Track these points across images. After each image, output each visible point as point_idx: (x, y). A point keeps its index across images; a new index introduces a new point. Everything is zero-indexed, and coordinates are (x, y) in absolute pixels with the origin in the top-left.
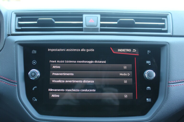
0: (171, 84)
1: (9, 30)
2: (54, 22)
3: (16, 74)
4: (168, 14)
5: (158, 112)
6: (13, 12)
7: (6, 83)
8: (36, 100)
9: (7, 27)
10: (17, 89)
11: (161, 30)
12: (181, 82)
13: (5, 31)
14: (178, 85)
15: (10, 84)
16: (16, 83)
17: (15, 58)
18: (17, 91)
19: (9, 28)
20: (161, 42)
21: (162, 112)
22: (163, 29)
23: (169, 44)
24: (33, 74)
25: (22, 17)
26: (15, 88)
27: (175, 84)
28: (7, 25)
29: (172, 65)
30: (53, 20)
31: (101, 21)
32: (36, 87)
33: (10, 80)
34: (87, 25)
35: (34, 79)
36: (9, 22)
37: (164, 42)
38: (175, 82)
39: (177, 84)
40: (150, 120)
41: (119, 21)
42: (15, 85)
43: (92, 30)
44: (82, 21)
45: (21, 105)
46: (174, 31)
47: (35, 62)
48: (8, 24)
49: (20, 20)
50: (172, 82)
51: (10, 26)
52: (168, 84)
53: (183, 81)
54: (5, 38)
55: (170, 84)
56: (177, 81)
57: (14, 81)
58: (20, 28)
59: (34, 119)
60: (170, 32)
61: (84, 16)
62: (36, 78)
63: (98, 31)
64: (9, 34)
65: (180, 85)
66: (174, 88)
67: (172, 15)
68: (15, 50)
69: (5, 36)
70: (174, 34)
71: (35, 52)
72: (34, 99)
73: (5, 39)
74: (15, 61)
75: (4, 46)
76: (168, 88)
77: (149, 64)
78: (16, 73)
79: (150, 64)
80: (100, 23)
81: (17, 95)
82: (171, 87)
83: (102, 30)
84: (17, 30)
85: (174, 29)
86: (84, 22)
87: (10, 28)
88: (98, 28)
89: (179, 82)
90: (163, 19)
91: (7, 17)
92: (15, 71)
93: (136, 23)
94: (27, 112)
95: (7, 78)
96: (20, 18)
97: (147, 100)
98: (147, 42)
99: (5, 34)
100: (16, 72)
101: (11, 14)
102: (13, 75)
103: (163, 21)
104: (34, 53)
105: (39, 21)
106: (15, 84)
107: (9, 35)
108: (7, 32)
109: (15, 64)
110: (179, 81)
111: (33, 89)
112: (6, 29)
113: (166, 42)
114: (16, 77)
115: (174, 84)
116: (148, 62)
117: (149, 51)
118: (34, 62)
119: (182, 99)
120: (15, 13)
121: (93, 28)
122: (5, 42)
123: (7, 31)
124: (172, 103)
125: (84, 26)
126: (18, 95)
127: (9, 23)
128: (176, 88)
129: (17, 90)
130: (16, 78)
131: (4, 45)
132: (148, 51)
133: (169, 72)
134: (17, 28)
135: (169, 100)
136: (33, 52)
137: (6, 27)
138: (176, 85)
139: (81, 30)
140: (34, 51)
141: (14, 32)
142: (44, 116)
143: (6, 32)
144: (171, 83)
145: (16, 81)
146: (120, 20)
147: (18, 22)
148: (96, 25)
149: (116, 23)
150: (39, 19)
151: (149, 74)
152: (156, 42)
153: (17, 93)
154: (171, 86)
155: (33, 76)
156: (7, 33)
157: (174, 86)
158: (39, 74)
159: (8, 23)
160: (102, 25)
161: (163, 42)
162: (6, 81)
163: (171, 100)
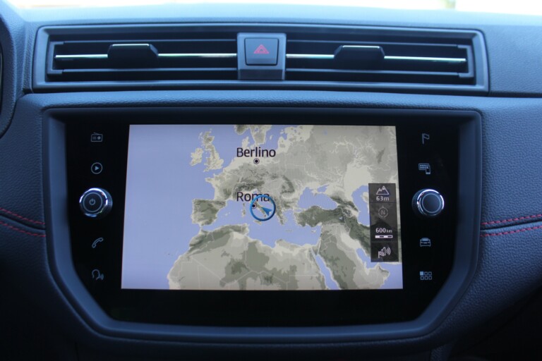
0: (490, 228)
1: (27, 78)
2: (155, 56)
3: (44, 200)
4: (474, 35)
5: (452, 311)
6: (40, 27)
7: (14, 227)
8: (101, 277)
9: (24, 69)
10: (45, 244)
11: (458, 77)
12: (517, 224)
13: (18, 81)
14: (509, 232)
15: (27, 232)
16: (42, 229)
17: (41, 155)
18: (46, 251)
19: (27, 72)
20: (459, 109)
21: (464, 310)
22: (462, 75)
23: (482, 115)
24: (93, 203)
25: (66, 42)
26: (41, 241)
27: (500, 230)
28: (24, 64)
29: (491, 176)
30: (153, 49)
32: (100, 240)
33: (25, 219)
34: (248, 63)
35: (94, 216)
36: (28, 55)
37: (469, 109)
38: (500, 223)
39: (505, 229)
40: (432, 334)
41: (338, 51)
42: (39, 234)
43: (262, 75)
44: (235, 50)
45: (56, 290)
46: (492, 81)
47: (98, 166)
48: (24, 61)
49: (59, 50)
50: (493, 224)
51: (31, 65)
52: (481, 229)
53: (521, 221)
54: (14, 99)
55: (486, 231)
56: (505, 222)
57: (37, 222)
58: (60, 72)
59: (96, 333)
60: (482, 84)
61: (241, 37)
62: (101, 212)
63: (281, 80)
64: (27, 87)
65: (515, 231)
66: (499, 240)
67: (487, 35)
68: (41, 132)
69: (15, 94)
70: (495, 88)
71: (99, 138)
72: (96, 274)
73: (16, 103)
74: (41, 164)
75: (11, 121)
76: (482, 242)
77: (427, 173)
78: (42, 199)
79: (429, 173)
80: (284, 55)
82: (488, 239)
83: (290, 76)
84: (50, 78)
85: (492, 75)
86: (240, 56)
87: (31, 72)
88: (280, 71)
89: (513, 225)
90: (460, 46)
91: (23, 42)
92: (42, 193)
93: (386, 57)
94: (74, 311)
95: (19, 215)
96: (61, 43)
97: (420, 276)
98: (420, 108)
99: (15, 89)
100: (42, 196)
101: (35, 34)
102: (35, 205)
103: (462, 54)
104: (97, 140)
105: (113, 52)
106: (40, 231)
107: (27, 91)
108: (23, 82)
109: (41, 173)
110: (511, 221)
111: (94, 245)
112: (20, 73)
113: (475, 110)
114: (43, 211)
115: (497, 230)
116: (423, 167)
117: (425, 136)
118: (97, 168)
119: (520, 271)
120: (47, 31)
121: (264, 71)
122: (14, 110)
123: (23, 79)
124: (491, 283)
125: (241, 65)
126: (49, 263)
127: (28, 59)
128: (503, 242)
129: (45, 248)
130: (43, 214)
131: (12, 118)
132: (423, 135)
133: (484, 194)
134: (52, 71)
135: (483, 275)
136: (95, 138)
137: (20, 67)
138: (503, 233)
139: (233, 76)
140: (97, 136)
141: (41, 82)
142: (123, 323)
143: (20, 82)
144: (489, 226)
145: (43, 221)
146: (342, 48)
147: (54, 55)
148: (275, 63)
149: (332, 56)
150: (114, 45)
151: (428, 201)
152: (445, 109)
153: (46, 257)
154: (490, 234)
155: (92, 208)
156: (23, 86)
157: (497, 234)
158: (109, 203)
159: (25, 58)
160: (290, 63)
161: (465, 109)
162: (14, 222)
163: (491, 274)
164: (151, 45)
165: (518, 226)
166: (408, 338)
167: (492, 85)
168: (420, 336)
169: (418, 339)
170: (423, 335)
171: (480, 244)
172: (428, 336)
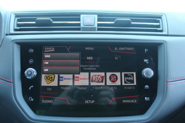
0: (169, 82)
1: (7, 30)
2: (52, 22)
3: (12, 73)
4: (162, 15)
5: (157, 111)
6: (12, 13)
7: (2, 82)
8: (32, 100)
9: (6, 27)
10: (13, 88)
11: (157, 29)
13: (4, 31)
14: (176, 83)
15: (6, 84)
16: (12, 83)
17: (11, 56)
18: (13, 91)
20: (158, 40)
21: (161, 111)
22: (158, 29)
23: (166, 42)
24: (29, 73)
25: (21, 18)
26: (11, 87)
27: (173, 82)
28: (6, 25)
29: (170, 64)
31: (98, 21)
32: (32, 86)
33: (6, 79)
34: (84, 25)
35: (30, 78)
37: (161, 41)
38: (173, 80)
39: (175, 82)
40: (150, 120)
41: (115, 21)
42: (10, 84)
43: (89, 29)
44: (80, 21)
45: (16, 104)
46: (169, 31)
47: (32, 60)
48: (6, 24)
49: (19, 20)
50: (171, 81)
51: (9, 26)
52: (166, 82)
53: (180, 79)
54: (3, 37)
56: (175, 80)
57: (10, 80)
58: (19, 28)
59: (30, 120)
60: (165, 32)
61: (82, 16)
62: (32, 77)
63: (96, 31)
64: (7, 33)
65: (178, 83)
66: (173, 86)
67: (166, 15)
68: (12, 48)
69: (3, 35)
70: (170, 34)
71: (32, 51)
72: (30, 99)
73: (3, 38)
74: (11, 60)
76: (167, 87)
77: (147, 63)
78: (12, 72)
79: (148, 63)
80: (97, 22)
81: (12, 95)
82: (169, 86)
83: (99, 29)
84: (16, 30)
85: (168, 29)
86: (81, 22)
87: (9, 28)
88: (95, 28)
89: (178, 81)
90: (158, 19)
91: (6, 18)
92: (12, 70)
93: (132, 23)
95: (3, 78)
96: (19, 18)
97: (145, 99)
98: (144, 40)
99: (3, 34)
100: (12, 71)
101: (10, 15)
102: (9, 74)
103: (158, 22)
104: (31, 51)
105: (37, 21)
106: (11, 83)
107: (7, 35)
108: (6, 31)
109: (11, 63)
110: (177, 79)
111: (30, 88)
112: (5, 28)
113: (163, 41)
114: (12, 76)
116: (146, 61)
117: (146, 50)
118: (31, 61)
119: (180, 97)
121: (90, 28)
122: (2, 41)
124: (170, 101)
125: (82, 26)
126: (14, 95)
127: (8, 23)
128: (174, 87)
129: (12, 89)
130: (12, 77)
131: (2, 44)
132: (145, 49)
133: (167, 70)
134: (16, 28)
135: (168, 98)
136: (30, 51)
138: (174, 84)
139: (79, 29)
140: (31, 50)
141: (12, 32)
142: (40, 116)
144: (169, 81)
145: (12, 80)
146: (117, 20)
147: (17, 22)
148: (94, 25)
149: (113, 23)
150: (37, 19)
151: (147, 73)
152: (153, 40)
153: (13, 93)
154: (170, 84)
155: (29, 75)
156: (6, 33)
157: (172, 84)
158: (35, 73)
159: (6, 23)
160: (99, 25)
163: (170, 98)
164: (50, 19)
165: (179, 81)
166: (142, 121)
167: (169, 32)
168: (146, 120)
169: (145, 121)
170: (147, 120)
171: (166, 87)
172: (149, 120)
